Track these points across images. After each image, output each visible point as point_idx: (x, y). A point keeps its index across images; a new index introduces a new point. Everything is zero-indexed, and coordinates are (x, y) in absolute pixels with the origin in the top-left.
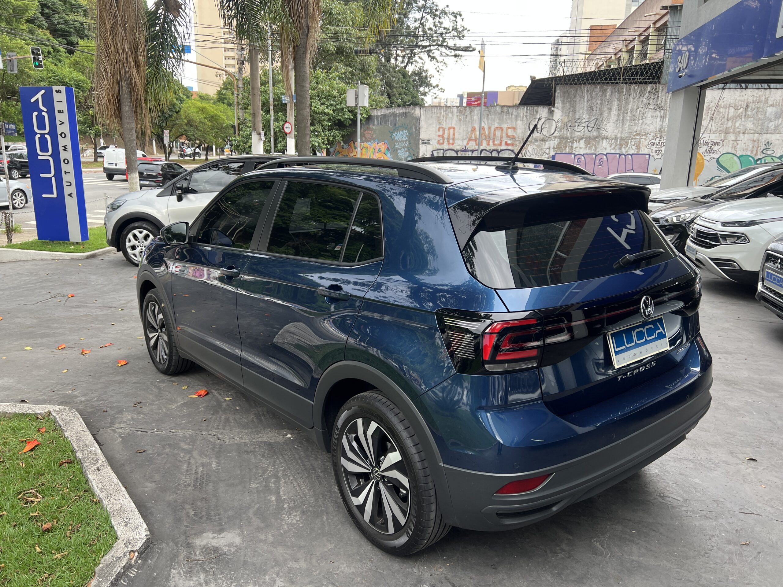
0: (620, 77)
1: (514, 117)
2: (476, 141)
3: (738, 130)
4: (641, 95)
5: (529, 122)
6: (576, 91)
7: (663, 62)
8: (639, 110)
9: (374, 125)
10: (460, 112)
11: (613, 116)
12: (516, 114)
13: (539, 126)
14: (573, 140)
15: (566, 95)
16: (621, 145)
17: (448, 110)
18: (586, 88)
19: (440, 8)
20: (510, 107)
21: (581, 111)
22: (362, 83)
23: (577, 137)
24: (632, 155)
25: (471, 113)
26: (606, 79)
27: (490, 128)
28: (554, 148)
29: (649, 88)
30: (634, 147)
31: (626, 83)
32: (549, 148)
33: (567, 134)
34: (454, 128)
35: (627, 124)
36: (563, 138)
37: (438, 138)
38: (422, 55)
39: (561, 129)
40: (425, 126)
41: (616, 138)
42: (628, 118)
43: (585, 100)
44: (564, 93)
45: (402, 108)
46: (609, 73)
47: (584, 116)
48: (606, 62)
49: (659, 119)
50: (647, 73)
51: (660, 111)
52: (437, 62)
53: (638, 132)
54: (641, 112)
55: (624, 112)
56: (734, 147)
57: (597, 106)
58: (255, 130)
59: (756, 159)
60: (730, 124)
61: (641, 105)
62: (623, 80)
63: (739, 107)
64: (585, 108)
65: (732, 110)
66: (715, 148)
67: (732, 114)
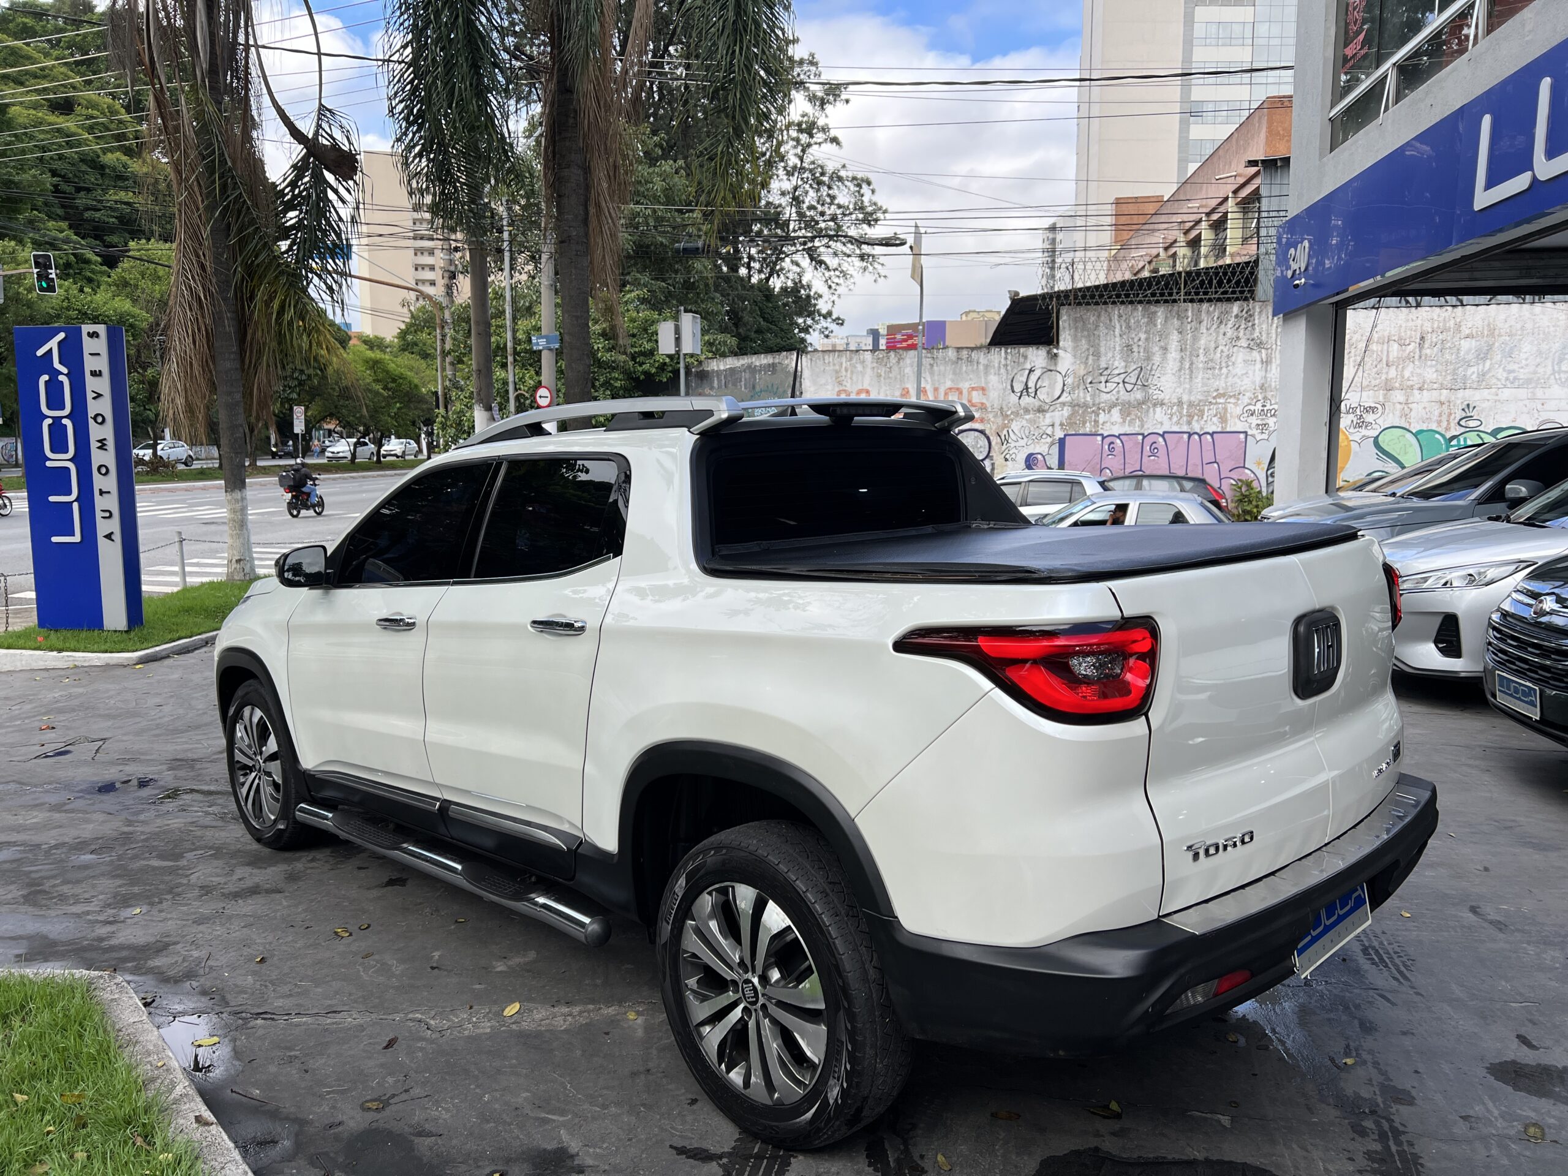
0: (1180, 289)
1: (981, 367)
3: (1410, 383)
4: (1221, 322)
5: (1010, 377)
6: (1099, 316)
7: (1256, 262)
8: (1219, 350)
9: (712, 388)
10: (879, 360)
11: (1171, 363)
12: (986, 362)
13: (1031, 384)
14: (1098, 409)
15: (1080, 325)
16: (1190, 416)
17: (855, 357)
18: (1116, 311)
19: (829, 171)
20: (972, 349)
21: (1110, 355)
22: (686, 311)
23: (1105, 402)
24: (1212, 434)
25: (898, 362)
26: (1153, 295)
27: (937, 389)
28: (1062, 425)
29: (1235, 308)
30: (1215, 419)
31: (1192, 301)
32: (1053, 425)
33: (1085, 398)
34: (867, 392)
35: (1199, 377)
36: (1078, 405)
38: (797, 257)
39: (1073, 389)
40: (812, 389)
41: (1180, 403)
42: (1201, 365)
43: (1117, 331)
44: (1076, 320)
45: (766, 357)
46: (1158, 283)
47: (1116, 364)
48: (1150, 262)
49: (1258, 366)
50: (1229, 281)
51: (1260, 352)
52: (828, 268)
53: (1221, 391)
54: (1225, 354)
55: (1191, 355)
56: (1404, 415)
57: (1140, 343)
58: (480, 401)
59: (1448, 436)
60: (1393, 372)
61: (1222, 340)
62: (1186, 294)
63: (1407, 342)
64: (1118, 348)
65: (1396, 346)
66: (1369, 418)
67: (1395, 354)
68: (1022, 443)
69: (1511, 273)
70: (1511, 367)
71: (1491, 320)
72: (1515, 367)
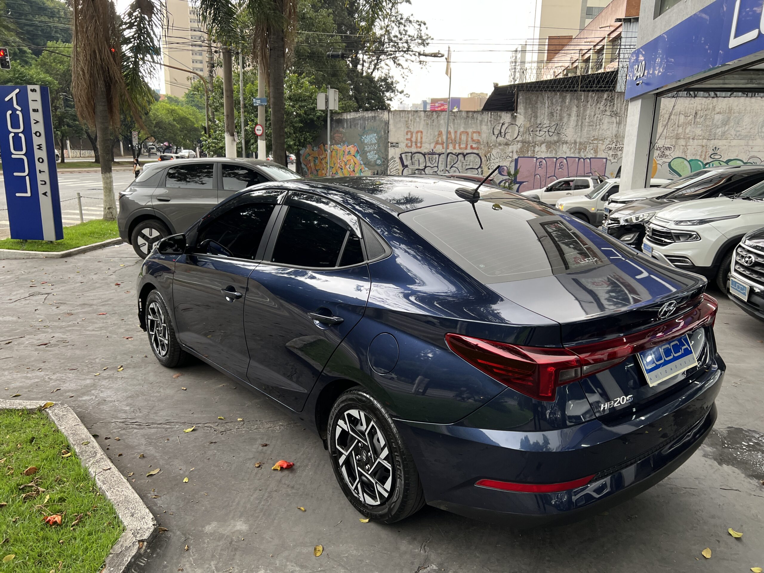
0: (578, 85)
1: (478, 121)
2: (442, 144)
3: (688, 136)
4: (598, 102)
5: (493, 127)
6: (538, 97)
7: (618, 71)
8: (596, 116)
9: (343, 128)
10: (427, 116)
11: (572, 122)
12: (481, 119)
13: (503, 131)
14: (535, 145)
15: (528, 101)
16: (580, 149)
17: (416, 115)
18: (546, 95)
19: (405, 17)
20: (475, 112)
21: (542, 117)
22: (331, 88)
23: (539, 141)
24: (590, 159)
25: (437, 117)
26: (565, 87)
27: (456, 132)
28: (517, 152)
29: (605, 95)
30: (592, 151)
31: (584, 91)
32: (512, 152)
33: (529, 139)
34: (422, 132)
35: (586, 129)
36: (526, 142)
37: (406, 142)
38: (388, 62)
39: (523, 134)
40: (394, 130)
41: (575, 143)
42: (587, 124)
43: (547, 105)
44: (526, 99)
45: (371, 113)
46: (568, 81)
47: (545, 122)
48: (564, 70)
49: (615, 125)
50: (603, 81)
51: (616, 118)
52: (403, 68)
53: (596, 137)
54: (599, 119)
55: (582, 118)
56: (685, 152)
57: (558, 112)
58: (228, 131)
59: (704, 163)
60: (680, 130)
61: (598, 112)
62: (581, 87)
63: (689, 115)
64: (546, 114)
65: (682, 117)
66: (667, 153)
67: (682, 121)
68: (497, 160)
69: (743, 81)
70: (738, 129)
71: (730, 105)
72: (740, 129)
